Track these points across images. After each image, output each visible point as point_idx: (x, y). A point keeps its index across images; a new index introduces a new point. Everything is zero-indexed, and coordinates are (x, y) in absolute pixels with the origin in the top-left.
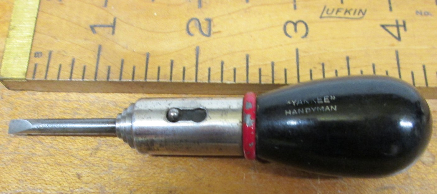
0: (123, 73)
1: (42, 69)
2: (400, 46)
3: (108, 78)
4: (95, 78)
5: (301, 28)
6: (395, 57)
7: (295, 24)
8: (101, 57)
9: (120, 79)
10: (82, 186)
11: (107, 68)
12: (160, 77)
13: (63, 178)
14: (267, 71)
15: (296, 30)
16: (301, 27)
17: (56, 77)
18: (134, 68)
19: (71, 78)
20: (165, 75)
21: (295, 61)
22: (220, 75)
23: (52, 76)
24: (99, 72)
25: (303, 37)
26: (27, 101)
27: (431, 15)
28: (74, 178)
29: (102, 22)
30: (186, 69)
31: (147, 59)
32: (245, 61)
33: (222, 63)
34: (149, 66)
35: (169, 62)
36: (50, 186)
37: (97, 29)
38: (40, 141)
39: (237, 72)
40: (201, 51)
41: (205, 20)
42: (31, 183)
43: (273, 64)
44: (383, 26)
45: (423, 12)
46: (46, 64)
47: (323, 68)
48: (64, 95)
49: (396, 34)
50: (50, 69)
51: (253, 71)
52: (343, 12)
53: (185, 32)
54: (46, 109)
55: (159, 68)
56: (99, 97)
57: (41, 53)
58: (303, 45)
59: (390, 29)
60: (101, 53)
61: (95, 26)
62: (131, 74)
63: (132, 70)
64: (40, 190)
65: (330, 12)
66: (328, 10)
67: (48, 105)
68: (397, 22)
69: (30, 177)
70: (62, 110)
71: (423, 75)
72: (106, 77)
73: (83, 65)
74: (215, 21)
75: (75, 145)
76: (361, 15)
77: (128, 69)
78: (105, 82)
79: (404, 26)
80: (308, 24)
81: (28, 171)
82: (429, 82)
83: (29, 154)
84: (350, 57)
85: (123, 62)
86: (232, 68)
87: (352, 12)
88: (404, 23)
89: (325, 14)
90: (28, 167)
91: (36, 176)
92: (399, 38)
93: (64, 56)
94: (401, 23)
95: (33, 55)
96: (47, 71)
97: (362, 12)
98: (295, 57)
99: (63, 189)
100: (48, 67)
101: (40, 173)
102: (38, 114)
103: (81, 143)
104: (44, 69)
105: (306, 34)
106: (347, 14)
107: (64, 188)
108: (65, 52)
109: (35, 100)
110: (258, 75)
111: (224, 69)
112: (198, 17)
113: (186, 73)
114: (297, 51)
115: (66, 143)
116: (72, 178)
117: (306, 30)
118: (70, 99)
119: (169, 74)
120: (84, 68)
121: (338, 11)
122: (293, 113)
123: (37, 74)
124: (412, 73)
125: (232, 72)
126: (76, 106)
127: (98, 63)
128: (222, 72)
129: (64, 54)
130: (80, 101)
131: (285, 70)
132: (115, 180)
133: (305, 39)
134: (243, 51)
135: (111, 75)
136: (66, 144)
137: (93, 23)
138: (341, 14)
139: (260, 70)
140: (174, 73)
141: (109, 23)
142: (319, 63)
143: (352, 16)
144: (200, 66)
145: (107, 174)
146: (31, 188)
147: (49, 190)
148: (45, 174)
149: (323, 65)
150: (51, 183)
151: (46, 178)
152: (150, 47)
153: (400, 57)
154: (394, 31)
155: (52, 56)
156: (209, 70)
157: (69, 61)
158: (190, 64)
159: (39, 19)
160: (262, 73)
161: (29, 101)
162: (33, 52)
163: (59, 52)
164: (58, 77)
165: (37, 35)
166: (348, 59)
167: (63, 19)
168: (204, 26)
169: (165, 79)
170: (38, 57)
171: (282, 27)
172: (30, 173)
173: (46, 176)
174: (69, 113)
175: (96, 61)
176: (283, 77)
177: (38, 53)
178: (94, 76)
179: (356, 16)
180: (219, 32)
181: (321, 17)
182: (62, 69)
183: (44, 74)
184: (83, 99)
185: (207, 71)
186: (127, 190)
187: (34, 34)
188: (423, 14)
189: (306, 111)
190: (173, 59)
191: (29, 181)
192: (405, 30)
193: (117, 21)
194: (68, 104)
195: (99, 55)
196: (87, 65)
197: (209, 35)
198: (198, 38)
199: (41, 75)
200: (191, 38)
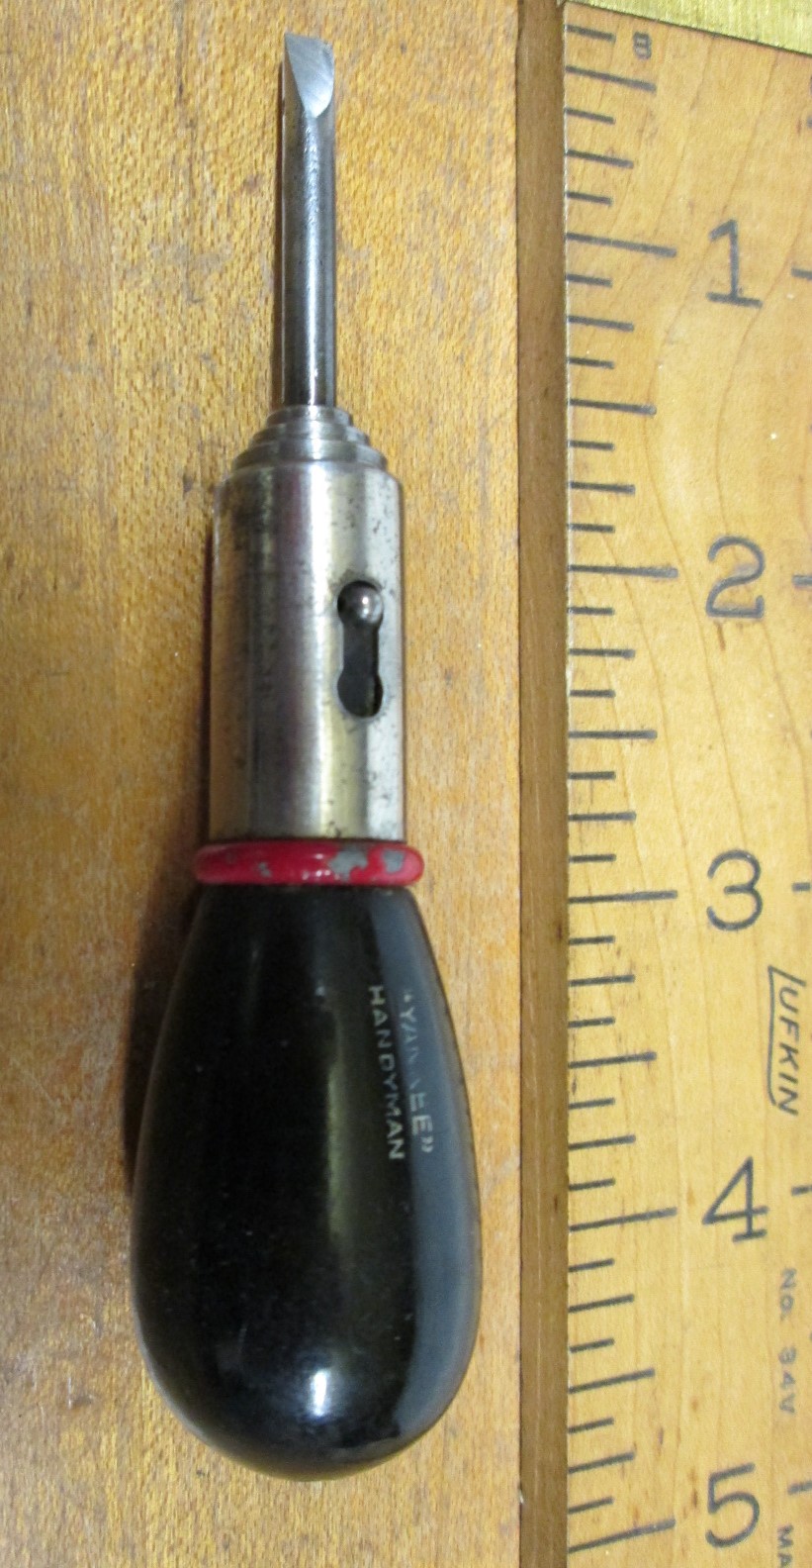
0: (591, 328)
1: (599, 57)
2: (690, 1220)
3: (576, 279)
4: (573, 236)
5: (739, 907)
6: (656, 1206)
7: (750, 888)
8: (637, 256)
9: (573, 319)
10: (220, 194)
11: (606, 277)
12: (581, 451)
13: (244, 131)
14: (606, 798)
15: (732, 890)
16: (742, 905)
17: (574, 106)
18: (608, 365)
19: (572, 153)
20: (585, 467)
21: (639, 889)
22: (593, 645)
23: (579, 92)
24: (594, 247)
25: (711, 913)
26: (486, 12)
27: (782, 1318)
28: (245, 166)
29: (746, 259)
30: (608, 535)
31: (635, 409)
32: (634, 727)
33: (626, 654)
34: (615, 414)
35: (629, 481)
36: (218, 85)
37: (724, 242)
38: (360, 53)
39: (602, 702)
40: (663, 586)
41: (757, 600)
42: (224, 20)
43: (627, 817)
44: (748, 1167)
45: (793, 1293)
46: (615, 71)
47: (619, 979)
48: (507, 138)
49: (725, 1208)
50: (597, 84)
51: (605, 755)
52: (790, 1041)
53: (721, 531)
54: (461, 78)
55: (607, 447)
56: (503, 254)
57: (649, 56)
58: (687, 913)
59: (740, 1188)
60: (651, 257)
61: (734, 238)
62: (589, 354)
63: (602, 358)
64: (204, 50)
65: (787, 997)
66: (794, 993)
67: (473, 82)
68: (763, 1210)
69: (246, 17)
70: (458, 130)
71: (605, 1296)
72: (579, 271)
73: (611, 194)
74: (754, 629)
75: (351, 174)
76: (780, 1097)
77: (601, 343)
78: (561, 267)
79: (750, 1234)
80: (750, 928)
81: (263, 13)
82: (582, 1315)
83: (319, 14)
84: (652, 1063)
85: (624, 327)
86: (615, 686)
87: (788, 1068)
88: (761, 1234)
89: (780, 982)
90: (276, 11)
91: (249, 37)
92: (712, 1218)
93: (641, 131)
94: (758, 1223)
95: (641, 27)
96: (592, 74)
97: (787, 1101)
98: (649, 888)
99: (208, 129)
100: (606, 77)
101: (259, 54)
102: (447, 48)
103: (359, 194)
104: (598, 65)
105: (719, 924)
106: (784, 1054)
107: (211, 134)
108: (652, 135)
109: (490, 41)
110: (592, 769)
111: (610, 660)
112: (766, 575)
113: (598, 535)
114: (670, 895)
115: (355, 142)
116: (244, 159)
117: (733, 924)
118: (494, 158)
119: (591, 479)
120: (603, 200)
121: (791, 1023)
122: (377, 1013)
123: (583, 40)
124: (609, 1262)
125: (603, 686)
126: (474, 177)
127: (618, 244)
128: (600, 653)
129: (646, 135)
130: (490, 191)
131: (610, 858)
132: (244, 304)
133: (704, 918)
134: (665, 723)
135: (584, 287)
136: (351, 141)
137: (744, 229)
138: (782, 1033)
139: (609, 775)
140: (594, 494)
141: (743, 283)
142: (633, 965)
143: (778, 1067)
144: (617, 580)
145: (261, 278)
146: (210, 22)
147: (206, 80)
148: (255, 69)
149: (628, 979)
150: (226, 88)
151: (242, 73)
152: (673, 418)
153: (655, 1223)
154: (735, 1202)
155: (639, 93)
156: (607, 611)
157: (625, 150)
158: (622, 548)
159: (752, 49)
160: (599, 784)
161: (484, 18)
162: (650, 29)
163: (650, 115)
164: (572, 112)
165: (703, 43)
166: (648, 1057)
167: (755, 132)
168: (741, 596)
169: (576, 466)
170: (637, 45)
171: (741, 847)
172: (259, 19)
173: (249, 72)
174: (450, 153)
175: (627, 237)
176: (590, 851)
177: (647, 46)
178: (580, 231)
179: (777, 1082)
180: (723, 645)
181: (771, 970)
182: (601, 124)
183: (580, 65)
184: (495, 203)
185: (604, 605)
186: (214, 343)
187: (705, 32)
188: (786, 1291)
189: (384, 1057)
190: (638, 491)
191: (230, 13)
192: (738, 1238)
193: (752, 311)
194: (478, 150)
195: (645, 248)
196: (615, 208)
197: (712, 610)
198: (701, 573)
199: (579, 54)
200: (702, 552)
